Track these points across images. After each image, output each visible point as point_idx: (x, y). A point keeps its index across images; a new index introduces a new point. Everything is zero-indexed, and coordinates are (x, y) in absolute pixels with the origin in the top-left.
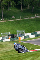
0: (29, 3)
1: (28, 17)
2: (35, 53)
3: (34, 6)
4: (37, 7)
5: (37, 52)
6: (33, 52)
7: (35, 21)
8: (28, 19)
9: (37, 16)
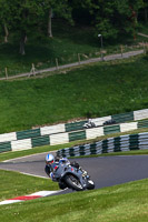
0: (10, 24)
1: (5, 75)
2: (32, 206)
3: (28, 31)
4: (39, 38)
5: (39, 205)
6: (24, 204)
7: (31, 89)
8: (5, 82)
9: (39, 69)
